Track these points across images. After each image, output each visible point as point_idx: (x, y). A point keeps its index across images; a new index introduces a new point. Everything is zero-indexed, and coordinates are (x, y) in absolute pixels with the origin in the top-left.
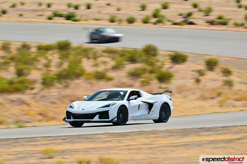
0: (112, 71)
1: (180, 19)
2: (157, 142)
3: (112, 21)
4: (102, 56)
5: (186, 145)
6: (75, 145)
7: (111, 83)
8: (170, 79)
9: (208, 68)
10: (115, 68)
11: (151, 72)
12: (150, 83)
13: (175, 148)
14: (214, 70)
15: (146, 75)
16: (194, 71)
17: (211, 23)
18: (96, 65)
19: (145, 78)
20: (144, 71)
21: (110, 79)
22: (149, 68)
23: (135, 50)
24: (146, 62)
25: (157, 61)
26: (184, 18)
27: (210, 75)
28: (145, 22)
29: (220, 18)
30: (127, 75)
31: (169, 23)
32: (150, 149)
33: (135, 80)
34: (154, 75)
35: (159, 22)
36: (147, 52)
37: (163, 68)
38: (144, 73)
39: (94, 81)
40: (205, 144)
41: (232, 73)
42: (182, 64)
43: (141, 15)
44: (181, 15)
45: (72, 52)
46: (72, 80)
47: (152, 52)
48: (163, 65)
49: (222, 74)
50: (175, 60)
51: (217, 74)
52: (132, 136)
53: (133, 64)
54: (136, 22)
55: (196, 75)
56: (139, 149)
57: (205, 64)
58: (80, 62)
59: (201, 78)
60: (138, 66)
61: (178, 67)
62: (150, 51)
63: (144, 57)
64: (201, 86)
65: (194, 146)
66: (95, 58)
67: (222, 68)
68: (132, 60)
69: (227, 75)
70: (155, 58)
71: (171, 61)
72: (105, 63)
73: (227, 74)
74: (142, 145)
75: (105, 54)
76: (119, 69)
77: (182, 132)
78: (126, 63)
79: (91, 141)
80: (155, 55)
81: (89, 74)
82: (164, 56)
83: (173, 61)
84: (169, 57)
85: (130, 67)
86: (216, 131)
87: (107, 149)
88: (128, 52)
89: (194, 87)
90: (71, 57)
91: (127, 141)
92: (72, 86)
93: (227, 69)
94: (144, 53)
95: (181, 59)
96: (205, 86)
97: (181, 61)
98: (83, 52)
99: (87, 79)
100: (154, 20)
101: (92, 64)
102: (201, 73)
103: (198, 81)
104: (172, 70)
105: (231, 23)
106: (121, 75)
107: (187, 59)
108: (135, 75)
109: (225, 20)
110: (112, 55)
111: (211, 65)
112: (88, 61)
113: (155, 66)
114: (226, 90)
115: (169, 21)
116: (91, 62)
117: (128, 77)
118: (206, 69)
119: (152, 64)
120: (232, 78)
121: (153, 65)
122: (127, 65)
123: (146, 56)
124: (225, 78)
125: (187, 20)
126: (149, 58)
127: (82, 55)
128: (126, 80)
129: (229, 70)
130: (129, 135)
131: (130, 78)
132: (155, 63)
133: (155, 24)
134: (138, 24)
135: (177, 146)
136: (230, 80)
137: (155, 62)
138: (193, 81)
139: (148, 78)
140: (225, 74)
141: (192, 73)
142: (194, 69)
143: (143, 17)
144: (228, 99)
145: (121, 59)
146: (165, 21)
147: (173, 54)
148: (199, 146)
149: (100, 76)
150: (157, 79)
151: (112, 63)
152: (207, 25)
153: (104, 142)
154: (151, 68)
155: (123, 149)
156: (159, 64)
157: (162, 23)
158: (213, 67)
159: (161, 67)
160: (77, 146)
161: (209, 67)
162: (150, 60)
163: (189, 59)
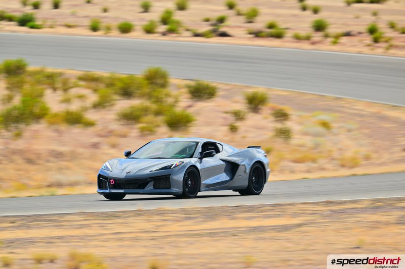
0: (93, 110)
1: (205, 28)
3: (95, 29)
4: (77, 86)
5: (212, 234)
6: (30, 231)
7: (91, 130)
8: (189, 125)
9: (250, 108)
10: (97, 106)
11: (158, 113)
12: (155, 132)
13: (194, 239)
14: (260, 111)
15: (150, 118)
16: (227, 113)
17: (257, 34)
18: (67, 101)
19: (147, 123)
20: (146, 111)
21: (90, 124)
22: (154, 107)
23: (131, 78)
24: (149, 96)
25: (168, 95)
26: (212, 25)
27: (253, 119)
28: (149, 31)
29: (271, 26)
30: (117, 117)
31: (188, 34)
32: (153, 239)
33: (132, 126)
34: (160, 119)
35: (171, 31)
36: (150, 81)
37: (178, 107)
38: (146, 115)
39: (63, 127)
40: (243, 232)
41: (289, 117)
42: (208, 100)
43: (143, 20)
44: (207, 20)
45: (28, 79)
46: (27, 125)
47: (160, 81)
48: (177, 101)
49: (272, 118)
50: (196, 94)
51: (266, 118)
52: (125, 217)
53: (128, 99)
54: (134, 30)
55: (231, 119)
56: (136, 239)
57: (246, 101)
58: (41, 95)
59: (238, 124)
60: (135, 103)
61: (202, 105)
62: (156, 79)
63: (147, 90)
64: (237, 137)
65: (225, 236)
66: (66, 90)
67: (273, 109)
68: (127, 93)
69: (281, 120)
70: (165, 91)
71: (189, 96)
72: (81, 97)
73: (282, 118)
74: (141, 232)
75: (82, 83)
76: (104, 107)
77: (206, 213)
78: (117, 97)
79: (58, 226)
80: (164, 86)
81: (56, 115)
82: (179, 87)
83: (193, 95)
84: (185, 90)
85: (123, 105)
86: (262, 212)
87: (82, 238)
88: (120, 80)
89: (226, 138)
90: (27, 87)
91: (115, 226)
92: (27, 134)
93: (281, 110)
94: (146, 82)
95: (206, 93)
96: (244, 137)
97: (206, 96)
98: (45, 79)
99: (51, 123)
100: (163, 28)
101: (61, 98)
102: (238, 116)
103: (233, 129)
104: (190, 111)
105: (289, 34)
106: (107, 118)
107: (217, 94)
108: (130, 118)
109: (279, 31)
110: (93, 85)
111: (255, 103)
112: (54, 95)
113: (164, 104)
114: (279, 144)
115: (188, 30)
116: (60, 95)
117: (118, 120)
118: (246, 110)
119: (158, 101)
120: (289, 124)
121: (162, 102)
122: (117, 102)
123: (150, 86)
124: (279, 125)
125: (218, 29)
126: (154, 91)
127: (45, 84)
128: (116, 126)
129: (285, 112)
130: (119, 217)
131: (122, 123)
132: (165, 99)
133: (164, 34)
134: (137, 35)
135: (197, 235)
136: (286, 128)
137: (163, 96)
138: (226, 129)
139: (151, 123)
140: (278, 119)
141: (225, 115)
142: (228, 109)
143: (145, 23)
144: (282, 159)
145: (109, 91)
146: (181, 30)
147: (192, 83)
148: (234, 235)
149: (74, 119)
150: (166, 125)
151: (93, 98)
152: (249, 39)
153: (79, 227)
154: (156, 106)
155: (109, 239)
156: (170, 100)
157: (177, 33)
158: (260, 107)
159: (173, 106)
160: (33, 233)
161: (252, 106)
162: (156, 94)
163: (220, 93)
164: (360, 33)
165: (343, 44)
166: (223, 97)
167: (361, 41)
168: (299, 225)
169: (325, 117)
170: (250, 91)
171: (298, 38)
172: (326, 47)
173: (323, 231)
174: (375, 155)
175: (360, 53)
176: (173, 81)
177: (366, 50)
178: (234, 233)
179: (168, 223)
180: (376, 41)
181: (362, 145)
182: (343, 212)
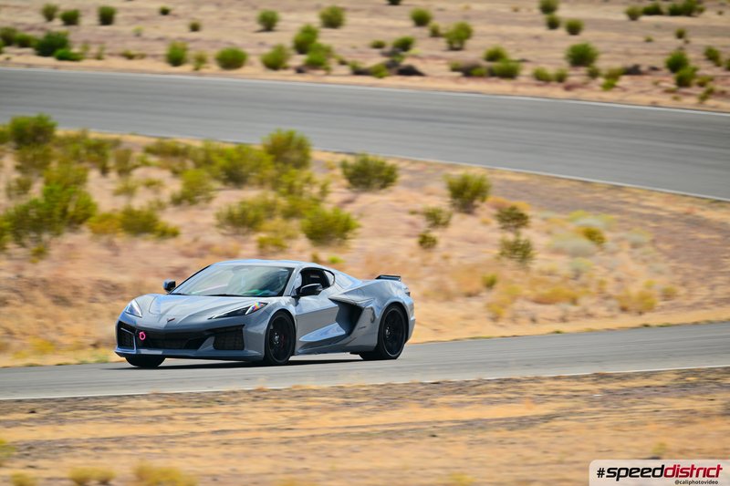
0: (174, 209)
1: (374, 60)
2: (305, 424)
3: (176, 61)
4: (145, 164)
5: (391, 434)
7: (170, 244)
8: (349, 235)
9: (455, 205)
10: (180, 201)
11: (290, 214)
12: (287, 248)
13: (360, 442)
14: (476, 211)
15: (278, 222)
16: (413, 213)
17: (469, 72)
18: (128, 191)
19: (270, 231)
20: (270, 209)
22: (283, 202)
23: (241, 149)
24: (276, 184)
25: (310, 181)
26: (387, 54)
27: (462, 225)
28: (274, 64)
29: (494, 56)
30: (218, 222)
31: (345, 70)
32: (285, 442)
33: (244, 237)
34: (296, 224)
35: (313, 65)
36: (275, 156)
37: (327, 202)
38: (271, 217)
39: (121, 239)
41: (528, 220)
42: (383, 191)
43: (262, 44)
44: (379, 46)
45: (57, 151)
46: (57, 234)
47: (293, 156)
48: (324, 193)
49: (495, 224)
50: (363, 180)
51: (485, 223)
52: (232, 403)
53: (236, 188)
54: (249, 63)
55: (423, 224)
56: (255, 442)
57: (449, 192)
58: (82, 180)
59: (435, 234)
60: (250, 195)
61: (370, 200)
62: (287, 153)
63: (271, 171)
64: (435, 256)
66: (124, 172)
67: (498, 206)
68: (234, 178)
69: (512, 226)
70: (305, 173)
71: (345, 182)
72: (152, 185)
73: (514, 224)
74: (261, 430)
75: (153, 159)
76: (194, 202)
77: (380, 395)
78: (216, 185)
80: (302, 163)
81: (106, 218)
82: (328, 167)
83: (351, 182)
84: (338, 172)
85: (228, 198)
86: (480, 394)
87: (159, 440)
88: (222, 153)
89: (414, 260)
90: (54, 167)
92: (55, 252)
93: (514, 209)
94: (270, 157)
95: (377, 178)
96: (447, 257)
97: (378, 183)
99: (98, 232)
100: (299, 60)
101: (115, 187)
102: (435, 219)
103: (426, 242)
104: (349, 210)
105: (526, 71)
106: (199, 223)
107: (398, 179)
108: (241, 222)
109: (509, 64)
111: (466, 196)
112: (103, 180)
113: (304, 198)
114: (509, 269)
115: (343, 63)
116: (113, 181)
117: (218, 226)
118: (450, 209)
119: (292, 191)
120: (528, 234)
122: (217, 193)
123: (276, 165)
126: (285, 173)
128: (215, 238)
129: (521, 212)
130: (222, 402)
131: (226, 231)
133: (300, 71)
134: (253, 73)
137: (302, 183)
138: (414, 242)
139: (279, 231)
140: (507, 224)
141: (411, 218)
142: (420, 207)
143: (266, 51)
144: (517, 296)
145: (201, 173)
146: (333, 63)
147: (351, 160)
148: (432, 436)
149: (141, 225)
150: (305, 235)
151: (173, 186)
152: (456, 80)
153: (150, 419)
154: (287, 202)
156: (313, 191)
157: (324, 69)
158: (475, 203)
159: (317, 202)
161: (460, 201)
162: (287, 179)
163: (402, 177)
164: (654, 69)
165: (624, 90)
166: (409, 185)
167: (656, 84)
168: (548, 418)
169: (593, 221)
170: (457, 174)
171: (541, 78)
172: (593, 95)
173: (592, 428)
174: (682, 291)
175: (654, 104)
176: (317, 154)
177: (666, 100)
178: (433, 432)
179: (311, 413)
180: (683, 82)
181: (660, 273)
182: (627, 393)
